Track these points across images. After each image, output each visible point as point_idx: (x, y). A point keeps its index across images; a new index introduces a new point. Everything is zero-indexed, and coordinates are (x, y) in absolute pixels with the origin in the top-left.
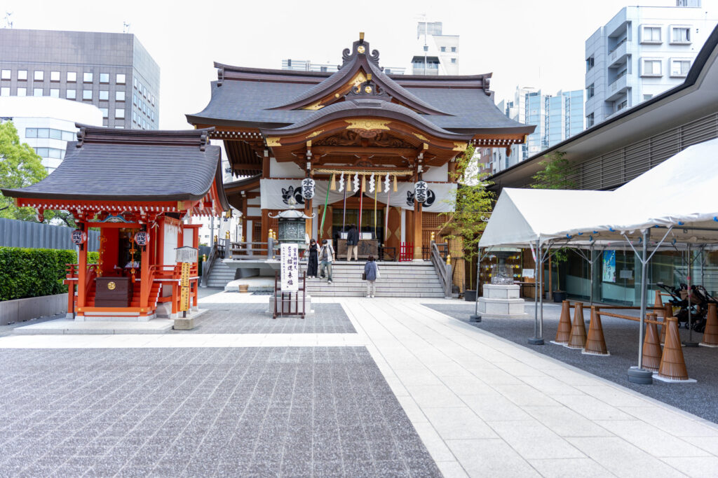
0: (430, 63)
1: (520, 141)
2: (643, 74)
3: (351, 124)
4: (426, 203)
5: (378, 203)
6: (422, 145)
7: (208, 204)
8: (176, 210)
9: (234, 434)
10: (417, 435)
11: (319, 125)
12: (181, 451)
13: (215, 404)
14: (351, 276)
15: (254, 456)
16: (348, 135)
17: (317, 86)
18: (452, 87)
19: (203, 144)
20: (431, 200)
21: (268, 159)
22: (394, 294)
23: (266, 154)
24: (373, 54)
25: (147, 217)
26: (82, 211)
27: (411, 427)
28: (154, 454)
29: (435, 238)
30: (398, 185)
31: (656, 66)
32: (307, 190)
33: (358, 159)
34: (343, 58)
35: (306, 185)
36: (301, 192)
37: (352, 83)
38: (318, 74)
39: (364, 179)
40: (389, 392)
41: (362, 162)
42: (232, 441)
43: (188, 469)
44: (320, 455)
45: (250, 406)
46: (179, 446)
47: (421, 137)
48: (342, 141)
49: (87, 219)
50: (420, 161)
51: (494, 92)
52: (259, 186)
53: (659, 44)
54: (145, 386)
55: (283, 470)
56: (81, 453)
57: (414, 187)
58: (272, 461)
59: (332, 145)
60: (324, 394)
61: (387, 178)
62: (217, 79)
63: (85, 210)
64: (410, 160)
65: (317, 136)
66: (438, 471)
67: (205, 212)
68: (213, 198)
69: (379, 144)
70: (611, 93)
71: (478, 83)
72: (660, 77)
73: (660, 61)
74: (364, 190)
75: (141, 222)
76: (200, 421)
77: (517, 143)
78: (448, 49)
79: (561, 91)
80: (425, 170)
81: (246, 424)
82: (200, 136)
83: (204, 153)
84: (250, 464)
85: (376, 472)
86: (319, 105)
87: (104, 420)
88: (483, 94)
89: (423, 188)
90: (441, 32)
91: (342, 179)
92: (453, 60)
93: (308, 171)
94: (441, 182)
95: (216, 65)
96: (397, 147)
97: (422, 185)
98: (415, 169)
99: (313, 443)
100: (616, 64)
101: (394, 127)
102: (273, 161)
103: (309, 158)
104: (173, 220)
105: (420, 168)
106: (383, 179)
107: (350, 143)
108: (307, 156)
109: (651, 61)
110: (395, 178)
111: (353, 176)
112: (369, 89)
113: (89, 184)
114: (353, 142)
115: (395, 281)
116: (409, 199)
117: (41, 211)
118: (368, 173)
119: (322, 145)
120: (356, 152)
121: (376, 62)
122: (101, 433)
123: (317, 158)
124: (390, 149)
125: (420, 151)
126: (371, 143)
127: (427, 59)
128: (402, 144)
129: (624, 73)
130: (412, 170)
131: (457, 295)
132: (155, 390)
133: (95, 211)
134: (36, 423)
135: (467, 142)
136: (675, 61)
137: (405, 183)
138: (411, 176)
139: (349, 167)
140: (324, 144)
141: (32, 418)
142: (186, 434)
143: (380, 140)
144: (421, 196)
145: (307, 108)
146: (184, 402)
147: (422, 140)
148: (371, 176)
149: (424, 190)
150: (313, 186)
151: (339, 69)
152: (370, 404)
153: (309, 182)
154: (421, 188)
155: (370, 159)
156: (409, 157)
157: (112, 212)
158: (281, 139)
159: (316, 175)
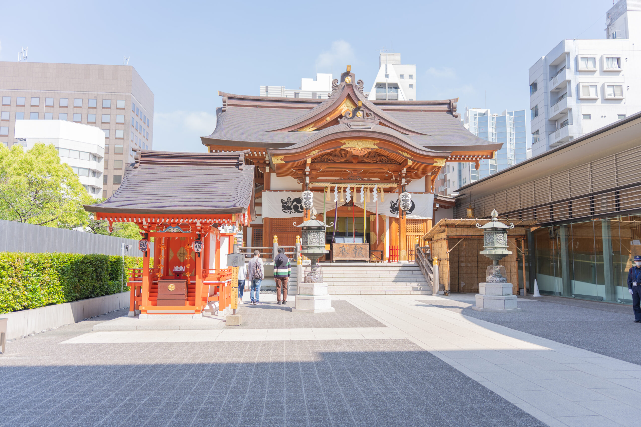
0: (391, 88)
1: (489, 156)
2: (581, 97)
3: (345, 144)
5: (367, 212)
6: (406, 161)
11: (317, 145)
13: (331, 389)
14: (348, 276)
16: (340, 153)
17: (310, 111)
19: (241, 164)
21: (269, 174)
22: (387, 292)
23: (267, 169)
24: (358, 83)
25: (201, 228)
26: (148, 223)
29: (418, 242)
30: (385, 196)
31: (592, 90)
32: (306, 201)
33: (350, 173)
34: (333, 87)
35: (305, 197)
37: (340, 109)
38: (309, 101)
39: (355, 191)
41: (353, 176)
45: (362, 390)
47: (406, 154)
48: (336, 158)
49: (149, 230)
50: (404, 175)
52: (261, 197)
53: (594, 71)
57: (393, 197)
59: (327, 162)
60: (414, 380)
61: (375, 190)
62: (221, 106)
63: (150, 223)
64: (394, 174)
65: (316, 154)
69: (367, 161)
70: (554, 113)
72: (596, 99)
73: (596, 86)
74: (355, 201)
75: (197, 232)
76: (334, 403)
77: (486, 158)
78: (407, 76)
80: (408, 182)
81: (375, 406)
82: (238, 157)
83: (242, 171)
86: (312, 127)
88: (451, 116)
89: (407, 198)
91: (336, 191)
92: (411, 86)
93: (307, 185)
94: (419, 193)
95: (221, 94)
96: (383, 163)
97: (407, 196)
98: (399, 182)
100: (557, 89)
101: (382, 146)
102: (273, 176)
103: (307, 173)
104: (215, 230)
105: (404, 181)
106: (371, 191)
107: (343, 160)
108: (305, 172)
109: (588, 86)
110: (382, 190)
111: (345, 188)
112: (360, 114)
113: (153, 200)
114: (345, 159)
115: (386, 280)
116: (391, 208)
117: (111, 223)
118: (358, 186)
119: (318, 162)
120: (348, 168)
121: (361, 90)
122: (263, 414)
123: (314, 173)
124: (377, 164)
125: (404, 167)
126: (360, 159)
127: (388, 85)
128: (387, 161)
129: (564, 96)
130: (396, 183)
131: (443, 292)
132: (268, 378)
133: (158, 223)
134: (199, 407)
135: (446, 158)
136: (608, 86)
137: (389, 194)
138: (395, 188)
139: (341, 181)
140: (320, 161)
141: (191, 403)
142: (334, 414)
143: (368, 157)
144: (406, 205)
145: (302, 130)
146: (303, 388)
147: (406, 157)
148: (361, 188)
149: (408, 200)
150: (312, 197)
151: (329, 97)
152: (462, 388)
153: (308, 194)
154: (405, 198)
155: (360, 173)
156: (394, 171)
157: (173, 223)
158: (285, 157)
159: (312, 187)
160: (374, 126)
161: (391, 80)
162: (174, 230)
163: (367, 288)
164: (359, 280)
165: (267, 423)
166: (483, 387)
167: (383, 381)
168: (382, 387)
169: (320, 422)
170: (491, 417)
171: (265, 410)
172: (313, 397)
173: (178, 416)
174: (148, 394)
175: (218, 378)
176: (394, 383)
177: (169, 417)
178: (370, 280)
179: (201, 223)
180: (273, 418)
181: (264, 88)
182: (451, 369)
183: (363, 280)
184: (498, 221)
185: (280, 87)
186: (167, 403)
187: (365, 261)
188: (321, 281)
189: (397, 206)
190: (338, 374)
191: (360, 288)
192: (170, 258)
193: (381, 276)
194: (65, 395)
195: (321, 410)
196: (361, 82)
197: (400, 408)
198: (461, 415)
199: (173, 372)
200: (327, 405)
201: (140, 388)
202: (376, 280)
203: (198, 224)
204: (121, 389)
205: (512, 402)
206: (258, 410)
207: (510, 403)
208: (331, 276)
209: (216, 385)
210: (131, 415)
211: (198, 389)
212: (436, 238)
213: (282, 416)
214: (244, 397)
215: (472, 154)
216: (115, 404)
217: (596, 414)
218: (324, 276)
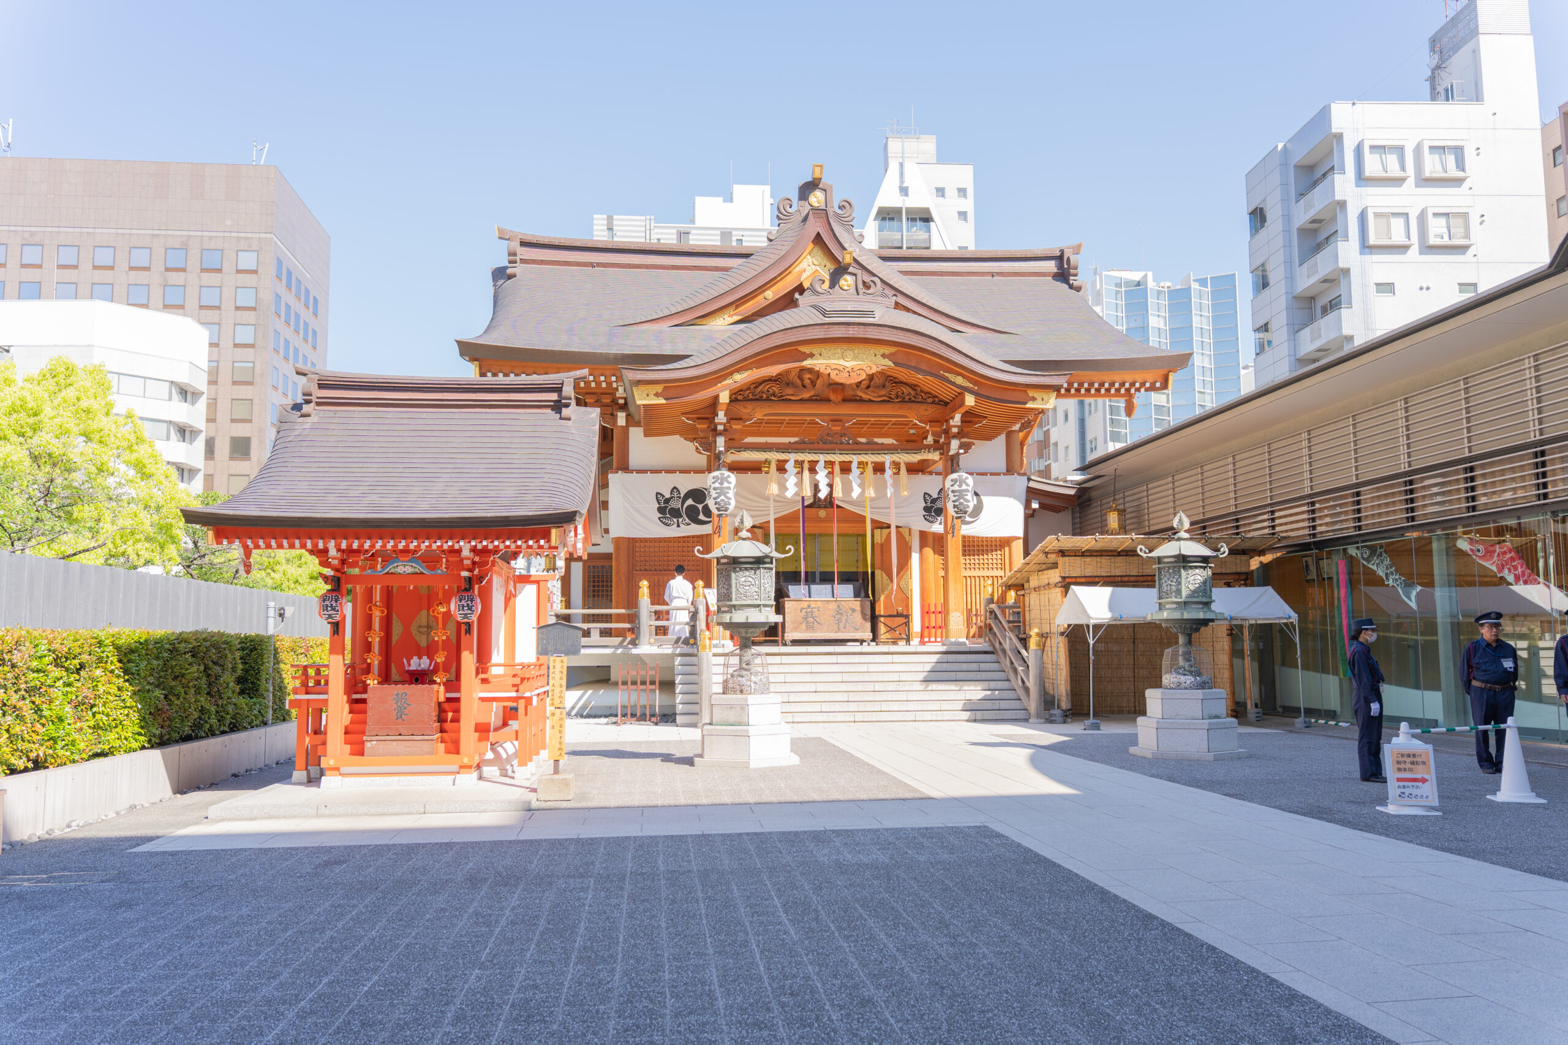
0: (914, 220)
1: (1158, 385)
2: (1371, 241)
3: (812, 356)
6: (960, 397)
10: (1306, 997)
11: (745, 359)
16: (801, 378)
17: (725, 275)
19: (568, 405)
21: (625, 430)
22: (920, 716)
23: (621, 419)
24: (841, 207)
26: (339, 551)
27: (1273, 981)
29: (992, 594)
30: (909, 480)
31: (1397, 224)
32: (719, 495)
33: (824, 426)
34: (778, 218)
35: (716, 485)
37: (797, 270)
39: (838, 471)
40: (1149, 916)
41: (833, 435)
47: (959, 380)
48: (789, 391)
49: (345, 568)
50: (955, 430)
51: (1087, 284)
52: (608, 486)
53: (1400, 180)
57: (930, 484)
59: (768, 399)
61: (886, 467)
62: (507, 264)
64: (933, 429)
65: (742, 381)
69: (865, 397)
70: (1306, 280)
71: (1051, 266)
72: (1406, 247)
73: (1405, 215)
74: (838, 493)
77: (1151, 389)
78: (951, 192)
80: (966, 447)
82: (560, 389)
83: (570, 423)
86: (730, 316)
88: (1066, 286)
89: (964, 487)
91: (791, 472)
92: (962, 215)
93: (718, 456)
94: (992, 474)
95: (503, 236)
96: (904, 401)
97: (962, 481)
98: (943, 447)
100: (1313, 221)
101: (902, 359)
102: (636, 434)
103: (720, 428)
105: (955, 444)
106: (879, 469)
107: (806, 395)
108: (716, 425)
109: (1388, 215)
110: (903, 468)
111: (813, 463)
112: (847, 282)
114: (812, 393)
116: (926, 509)
117: (248, 553)
118: (845, 458)
119: (746, 400)
120: (819, 414)
121: (849, 226)
122: (668, 1011)
123: (737, 426)
124: (890, 405)
125: (954, 410)
126: (850, 393)
127: (907, 213)
128: (916, 396)
129: (1332, 240)
130: (935, 449)
132: (664, 925)
133: (367, 551)
134: (506, 997)
135: (1057, 389)
136: (1435, 215)
137: (920, 477)
138: (935, 462)
139: (803, 446)
140: (751, 396)
141: (485, 988)
142: (841, 1008)
143: (868, 387)
144: (961, 504)
145: (704, 323)
146: (754, 946)
147: (960, 387)
148: (851, 462)
149: (967, 491)
150: (732, 486)
151: (771, 240)
152: (1139, 940)
153: (723, 480)
154: (960, 486)
155: (848, 427)
156: (930, 422)
157: (402, 551)
158: (665, 388)
159: (733, 462)
160: (883, 312)
161: (915, 201)
162: (404, 568)
163: (870, 707)
164: (850, 687)
165: (679, 1032)
166: (1188, 936)
167: (947, 927)
168: (944, 940)
169: (811, 1026)
170: (1219, 1007)
171: (670, 1002)
172: (784, 967)
173: (459, 1019)
174: (375, 970)
175: (541, 928)
176: (973, 932)
177: (435, 1022)
178: (878, 687)
179: (474, 550)
180: (693, 1019)
181: (603, 219)
182: (1104, 895)
183: (860, 687)
184: (1191, 539)
185: (644, 218)
186: (426, 989)
187: (862, 641)
188: (765, 689)
189: (938, 504)
190: (834, 912)
191: (853, 707)
192: (395, 638)
193: (903, 677)
194: (167, 977)
195: (807, 997)
196: (846, 205)
197: (997, 989)
198: (1147, 1004)
199: (428, 916)
200: (819, 985)
201: (350, 956)
202: (891, 687)
203: (466, 553)
204: (304, 959)
205: (1262, 970)
206: (652, 1001)
207: (1258, 972)
209: (538, 944)
210: (341, 1020)
211: (494, 956)
212: (1034, 582)
213: (715, 1014)
214: (613, 971)
215: (1118, 377)
216: (297, 996)
217: (1466, 994)
218: (772, 678)
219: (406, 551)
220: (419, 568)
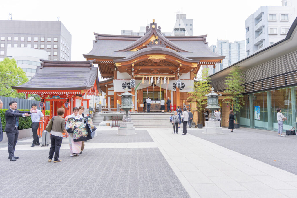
0: (182, 30)
2: (269, 34)
3: (150, 57)
4: (181, 88)
5: (162, 88)
6: (179, 65)
7: (93, 91)
8: (81, 93)
9: (108, 183)
10: (180, 182)
11: (137, 57)
12: (88, 189)
13: (99, 171)
14: (151, 119)
15: (116, 191)
16: (149, 61)
17: (136, 41)
18: (191, 41)
19: (91, 66)
20: (183, 87)
21: (116, 71)
23: (115, 69)
24: (158, 28)
25: (69, 96)
26: (43, 94)
27: (177, 179)
28: (77, 190)
29: (185, 103)
30: (169, 81)
31: (274, 30)
32: (132, 84)
33: (153, 71)
34: (146, 30)
35: (132, 82)
36: (130, 85)
37: (150, 40)
38: (136, 37)
39: (155, 79)
40: (168, 166)
41: (155, 72)
42: (107, 185)
43: (91, 196)
44: (142, 190)
45: (113, 172)
46: (87, 187)
47: (178, 61)
48: (146, 64)
49: (45, 98)
50: (178, 71)
51: (208, 43)
52: (113, 83)
53: (276, 21)
54: (71, 164)
55: (128, 196)
56: (49, 190)
57: (176, 82)
58: (124, 193)
59: (142, 65)
60: (142, 167)
61: (165, 78)
62: (95, 40)
63: (44, 94)
64: (174, 71)
65: (136, 62)
66: (189, 196)
67: (92, 94)
68: (95, 88)
69: (161, 65)
70: (256, 41)
71: (201, 39)
72: (276, 35)
73: (276, 28)
75: (67, 99)
76: (94, 178)
77: (218, 63)
78: (189, 25)
79: (236, 41)
80: (180, 75)
81: (112, 179)
82: (89, 63)
83: (91, 70)
84: (115, 194)
85: (165, 196)
86: (137, 49)
87: (56, 178)
88: (204, 43)
89: (180, 82)
90: (186, 18)
92: (191, 29)
93: (133, 76)
94: (187, 80)
95: (95, 34)
96: (169, 66)
97: (179, 81)
98: (176, 74)
99: (139, 186)
100: (258, 30)
101: (167, 57)
102: (118, 72)
103: (133, 71)
104: (79, 97)
105: (178, 74)
106: (163, 79)
107: (150, 65)
109: (273, 28)
110: (168, 79)
111: (151, 78)
112: (157, 43)
113: (46, 83)
116: (174, 86)
117: (27, 95)
118: (157, 77)
120: (152, 68)
121: (159, 31)
122: (56, 183)
123: (136, 71)
124: (166, 66)
125: (178, 67)
126: (158, 64)
127: (180, 29)
128: (170, 64)
129: (261, 33)
131: (195, 126)
133: (49, 94)
134: (30, 179)
135: (197, 63)
136: (282, 28)
137: (172, 80)
138: (175, 77)
139: (149, 74)
140: (139, 65)
141: (28, 177)
142: (89, 183)
143: (162, 63)
144: (179, 85)
145: (131, 51)
146: (87, 170)
147: (179, 63)
148: (158, 78)
150: (135, 82)
151: (145, 34)
155: (158, 71)
157: (55, 94)
158: (121, 63)
159: (136, 78)
160: (164, 48)
161: (182, 27)
162: (56, 98)
163: (159, 124)
164: (156, 120)
167: (127, 167)
168: (124, 170)
173: (16, 183)
176: (131, 168)
177: (11, 184)
178: (161, 120)
180: (59, 184)
181: (122, 31)
183: (158, 120)
184: (214, 92)
186: (17, 177)
188: (130, 121)
190: (110, 164)
195: (85, 180)
197: (123, 180)
198: (148, 183)
200: (90, 178)
201: (11, 171)
202: (164, 120)
203: (67, 95)
208: (143, 119)
212: (192, 101)
218: (132, 119)
219: (57, 94)
220: (59, 98)
